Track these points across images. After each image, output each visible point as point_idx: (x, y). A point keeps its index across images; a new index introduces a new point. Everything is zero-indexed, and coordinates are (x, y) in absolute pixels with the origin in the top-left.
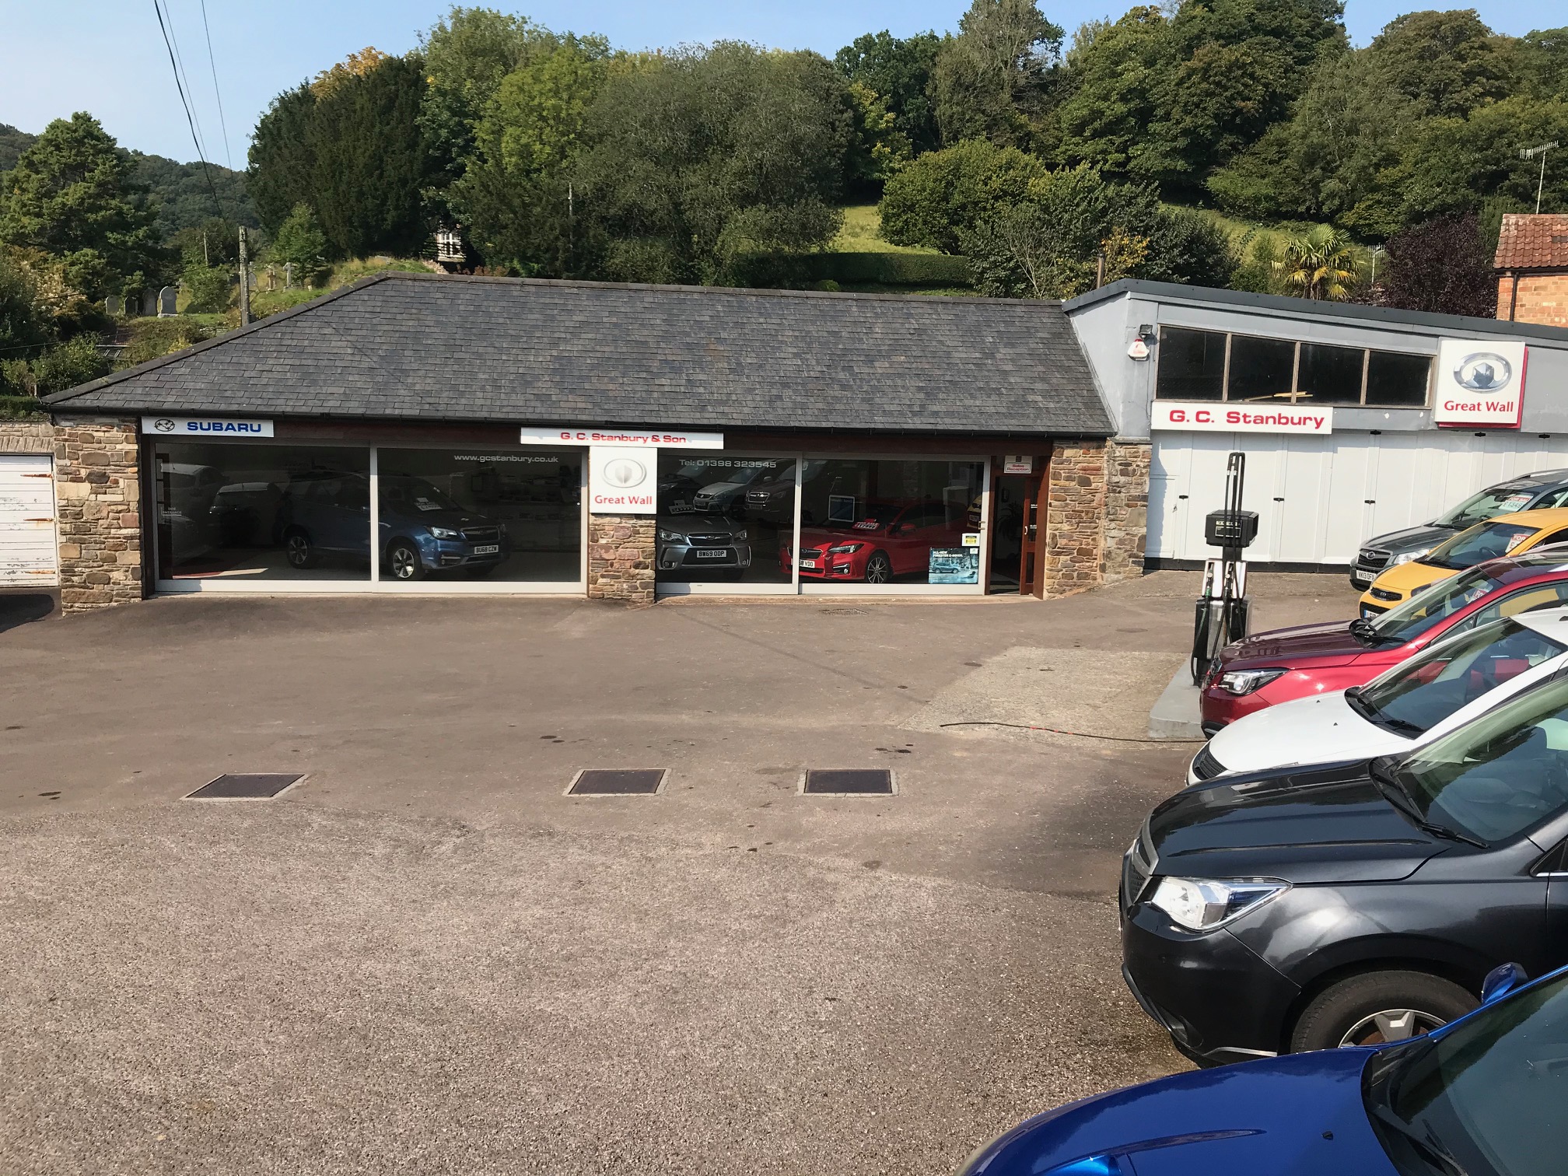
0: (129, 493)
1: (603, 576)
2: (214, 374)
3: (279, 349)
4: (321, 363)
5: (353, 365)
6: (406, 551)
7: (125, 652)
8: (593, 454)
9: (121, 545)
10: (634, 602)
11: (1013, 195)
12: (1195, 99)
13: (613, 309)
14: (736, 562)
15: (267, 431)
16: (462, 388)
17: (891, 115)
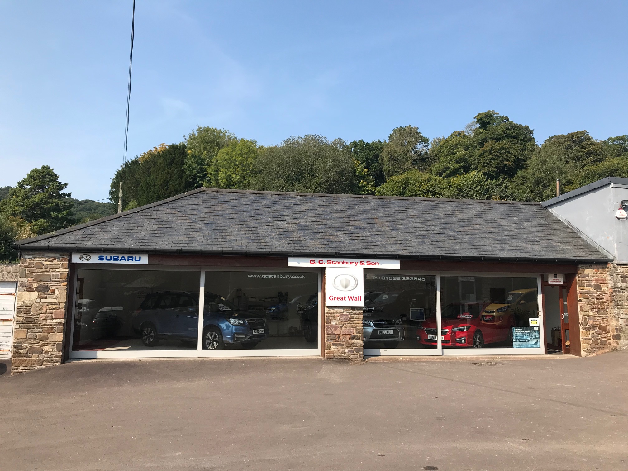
0: (60, 298)
1: (333, 345)
2: (115, 231)
3: (150, 220)
4: (173, 226)
5: (191, 227)
6: (214, 333)
7: (49, 397)
8: (327, 271)
9: (52, 329)
10: (352, 360)
11: (432, 192)
12: (487, 161)
13: (320, 204)
14: (398, 337)
15: (144, 260)
16: (253, 238)
17: (367, 170)
